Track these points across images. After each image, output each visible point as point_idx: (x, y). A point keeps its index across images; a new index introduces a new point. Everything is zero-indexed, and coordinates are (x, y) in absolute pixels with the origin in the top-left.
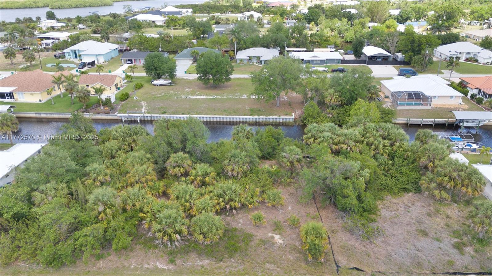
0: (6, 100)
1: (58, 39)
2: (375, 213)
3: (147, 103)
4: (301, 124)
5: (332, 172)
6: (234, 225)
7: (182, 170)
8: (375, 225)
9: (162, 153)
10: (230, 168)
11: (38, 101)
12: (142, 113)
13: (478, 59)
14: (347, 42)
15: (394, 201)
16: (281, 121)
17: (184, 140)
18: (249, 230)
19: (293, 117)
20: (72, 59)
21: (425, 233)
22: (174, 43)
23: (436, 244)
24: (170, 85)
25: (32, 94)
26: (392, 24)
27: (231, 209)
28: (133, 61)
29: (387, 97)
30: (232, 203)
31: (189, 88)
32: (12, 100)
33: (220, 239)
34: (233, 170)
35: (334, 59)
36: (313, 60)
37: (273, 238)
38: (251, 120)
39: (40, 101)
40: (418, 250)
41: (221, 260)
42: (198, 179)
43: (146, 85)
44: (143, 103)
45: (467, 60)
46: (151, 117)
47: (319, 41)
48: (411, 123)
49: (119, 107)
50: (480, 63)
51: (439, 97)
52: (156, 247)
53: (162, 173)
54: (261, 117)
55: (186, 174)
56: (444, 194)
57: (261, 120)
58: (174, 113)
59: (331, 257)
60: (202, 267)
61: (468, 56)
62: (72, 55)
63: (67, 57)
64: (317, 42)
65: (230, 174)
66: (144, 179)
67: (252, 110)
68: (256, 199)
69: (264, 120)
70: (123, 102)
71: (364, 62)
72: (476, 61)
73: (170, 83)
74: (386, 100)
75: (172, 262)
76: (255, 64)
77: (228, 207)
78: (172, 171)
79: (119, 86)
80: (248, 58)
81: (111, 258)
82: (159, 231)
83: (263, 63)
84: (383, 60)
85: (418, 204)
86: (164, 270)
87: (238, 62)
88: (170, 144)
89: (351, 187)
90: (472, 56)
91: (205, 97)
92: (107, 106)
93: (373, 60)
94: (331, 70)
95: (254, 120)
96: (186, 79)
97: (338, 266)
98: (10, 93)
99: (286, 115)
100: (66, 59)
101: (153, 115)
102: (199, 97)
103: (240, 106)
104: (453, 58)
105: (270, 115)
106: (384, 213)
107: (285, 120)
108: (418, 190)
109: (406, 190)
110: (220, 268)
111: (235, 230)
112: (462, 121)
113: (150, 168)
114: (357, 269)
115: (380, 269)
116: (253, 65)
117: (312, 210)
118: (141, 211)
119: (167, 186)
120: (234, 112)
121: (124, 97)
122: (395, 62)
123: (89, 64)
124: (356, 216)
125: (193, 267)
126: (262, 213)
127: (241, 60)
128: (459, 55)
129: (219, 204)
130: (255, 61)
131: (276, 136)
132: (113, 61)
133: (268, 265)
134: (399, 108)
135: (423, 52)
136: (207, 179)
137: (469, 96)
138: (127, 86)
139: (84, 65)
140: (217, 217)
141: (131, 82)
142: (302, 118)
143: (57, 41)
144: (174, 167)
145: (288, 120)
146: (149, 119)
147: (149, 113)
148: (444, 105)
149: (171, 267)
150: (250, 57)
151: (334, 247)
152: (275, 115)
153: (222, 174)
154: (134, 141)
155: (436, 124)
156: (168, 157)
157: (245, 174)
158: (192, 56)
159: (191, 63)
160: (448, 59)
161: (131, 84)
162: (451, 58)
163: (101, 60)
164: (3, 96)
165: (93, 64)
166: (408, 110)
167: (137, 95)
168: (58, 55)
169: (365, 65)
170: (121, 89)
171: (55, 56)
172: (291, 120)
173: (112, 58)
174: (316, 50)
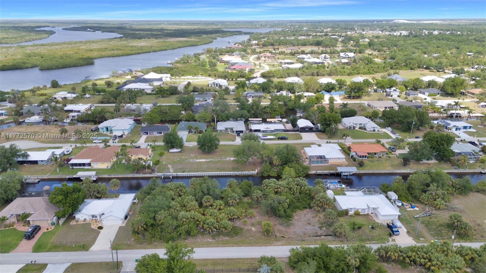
0: (86, 167)
1: (79, 112)
2: (292, 218)
3: (171, 166)
4: (261, 175)
5: (274, 201)
6: (235, 225)
7: (210, 204)
8: (291, 222)
9: (200, 196)
11: (106, 167)
12: (171, 173)
13: (366, 128)
14: (290, 109)
15: (300, 212)
16: (250, 174)
17: (208, 190)
18: (242, 226)
19: (256, 172)
20: (105, 133)
21: (309, 224)
22: (170, 114)
23: (313, 227)
24: (180, 152)
25: (103, 163)
26: (319, 97)
27: (233, 219)
28: (148, 133)
29: (307, 158)
30: (234, 216)
31: (193, 154)
32: (90, 167)
33: (231, 230)
34: (232, 202)
35: (279, 129)
36: (267, 131)
37: (251, 228)
38: (233, 174)
39: (108, 167)
40: (305, 229)
41: (233, 237)
42: (218, 207)
43: (166, 152)
44: (170, 166)
45: (360, 128)
46: (177, 174)
47: (270, 111)
48: (318, 173)
49: (156, 169)
50: (367, 131)
51: (333, 158)
52: (206, 234)
53: (201, 205)
54: (239, 172)
55: (211, 206)
56: (319, 209)
57: (239, 174)
58: (189, 172)
59: (274, 233)
60: (226, 240)
61: (361, 126)
62: (105, 130)
64: (269, 112)
65: (231, 204)
66: (195, 208)
67: (233, 168)
68: (243, 214)
69: (241, 174)
70: (158, 166)
71: (298, 131)
72: (365, 129)
73: (181, 151)
74: (306, 160)
75: (214, 239)
76: (229, 132)
77: (232, 218)
78: (205, 204)
79: (150, 155)
80: (225, 129)
81: (190, 239)
82: (208, 228)
83: (235, 132)
84: (310, 130)
85: (310, 213)
86: (212, 242)
87: (219, 132)
88: (203, 192)
89: (281, 207)
90: (363, 126)
91: (204, 160)
92: (150, 169)
93: (304, 130)
94: (277, 138)
95: (235, 174)
96: (188, 146)
97: (276, 236)
98: (89, 164)
99: (253, 170)
100: (100, 132)
102: (201, 160)
103: (226, 166)
105: (243, 171)
106: (295, 217)
107: (252, 174)
108: (310, 208)
109: (306, 208)
110: (233, 240)
111: (237, 226)
112: (341, 172)
113: (196, 204)
114: (283, 237)
115: (291, 236)
116: (228, 133)
117: (266, 218)
118: (198, 221)
119: (204, 211)
120: (223, 170)
121: (157, 163)
122: (317, 131)
123: (120, 137)
124: (284, 219)
125: (222, 240)
126: (246, 219)
127: (221, 131)
128: (355, 126)
129: (228, 217)
130: (229, 130)
131: (249, 185)
132: (135, 133)
133: (250, 238)
134: (312, 165)
135: (331, 126)
136: (221, 207)
137: (350, 156)
138: (154, 154)
139: (116, 137)
140: (229, 222)
141: (155, 150)
142: (261, 172)
143: (80, 114)
144: (206, 203)
145: (253, 174)
146: (175, 176)
147: (175, 172)
148: (336, 163)
149: (214, 241)
150: (226, 128)
151: (275, 230)
152: (246, 171)
153: (227, 204)
154: (180, 190)
155: (330, 174)
156: (203, 198)
157: (238, 204)
158: (188, 129)
159: (188, 133)
160: (349, 128)
161: (156, 152)
162: (350, 127)
163: (126, 133)
164: (84, 165)
165: (121, 136)
166: (316, 166)
167: (164, 160)
168: (94, 129)
169: (299, 133)
170: (152, 156)
171: (92, 130)
172: (255, 174)
173: (131, 130)
174: (268, 120)
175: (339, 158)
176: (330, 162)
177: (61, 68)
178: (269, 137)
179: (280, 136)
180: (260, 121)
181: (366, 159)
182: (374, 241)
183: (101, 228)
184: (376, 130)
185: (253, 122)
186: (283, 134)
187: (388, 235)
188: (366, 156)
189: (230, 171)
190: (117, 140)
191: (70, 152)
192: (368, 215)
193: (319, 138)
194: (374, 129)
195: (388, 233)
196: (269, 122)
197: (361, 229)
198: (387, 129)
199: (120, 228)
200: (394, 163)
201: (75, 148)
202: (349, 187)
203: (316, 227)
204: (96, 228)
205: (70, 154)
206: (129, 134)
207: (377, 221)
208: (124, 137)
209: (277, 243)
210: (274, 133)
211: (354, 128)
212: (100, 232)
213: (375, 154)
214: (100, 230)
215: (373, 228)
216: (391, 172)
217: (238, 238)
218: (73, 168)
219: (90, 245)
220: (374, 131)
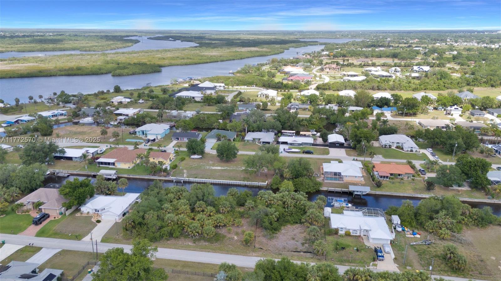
0: (111, 166)
1: (127, 115)
2: (279, 231)
3: (187, 171)
6: (220, 232)
7: (202, 209)
8: (275, 235)
9: (194, 201)
10: (222, 209)
11: (127, 168)
12: (184, 177)
13: (404, 148)
15: (290, 227)
16: (259, 185)
17: (203, 196)
18: (225, 234)
19: (266, 183)
20: (141, 136)
21: (294, 239)
22: (207, 122)
23: (296, 242)
24: (200, 158)
25: (125, 164)
27: (220, 226)
28: (179, 139)
29: (323, 174)
30: (220, 223)
31: (212, 161)
32: (114, 166)
33: (213, 236)
35: (308, 143)
36: (294, 143)
37: (234, 237)
38: (243, 184)
39: (129, 167)
40: (287, 244)
41: (212, 243)
42: (208, 213)
43: (187, 158)
44: (185, 171)
45: (397, 147)
46: (189, 179)
48: (329, 190)
49: (172, 173)
50: (404, 151)
51: (349, 176)
52: (189, 238)
53: (193, 210)
54: (249, 182)
55: (203, 211)
57: (248, 184)
58: (201, 178)
59: (254, 244)
60: (205, 245)
61: (398, 145)
62: (141, 133)
63: (138, 134)
65: (221, 212)
66: (185, 212)
67: (244, 178)
68: (230, 222)
69: (250, 184)
70: (174, 170)
71: (327, 146)
72: (402, 149)
74: (321, 175)
75: (194, 243)
76: (257, 143)
77: (218, 225)
78: (197, 209)
79: (171, 159)
80: (252, 139)
81: (172, 240)
82: (191, 231)
83: (262, 143)
84: (341, 145)
85: (299, 229)
86: (191, 245)
87: (246, 141)
88: (197, 197)
89: (268, 219)
90: (400, 145)
91: (220, 168)
92: (165, 172)
93: (334, 145)
94: (302, 151)
95: (245, 184)
96: (211, 154)
97: (254, 247)
98: (113, 163)
99: (263, 182)
100: (137, 135)
101: (190, 179)
102: (216, 168)
103: (238, 175)
104: (387, 146)
105: (253, 182)
106: (283, 231)
107: (261, 185)
109: (297, 223)
110: (212, 246)
111: (220, 234)
112: (354, 191)
113: (188, 207)
114: (261, 248)
115: (270, 249)
116: (255, 144)
117: (253, 229)
118: (184, 224)
119: (195, 216)
120: (234, 178)
121: (174, 167)
122: (349, 147)
123: (152, 140)
124: (269, 231)
125: (202, 245)
126: (231, 228)
127: (248, 141)
128: (391, 144)
129: (215, 223)
130: (257, 141)
132: (167, 138)
133: (229, 246)
134: (326, 181)
135: (361, 143)
136: (211, 214)
137: (371, 175)
138: (176, 159)
139: (149, 141)
140: (213, 228)
141: (178, 155)
142: (271, 184)
143: (127, 117)
144: (198, 208)
145: (263, 185)
146: (188, 181)
147: (188, 177)
148: (352, 181)
149: (194, 244)
150: (254, 139)
151: (256, 241)
152: (256, 182)
153: (218, 212)
154: (181, 194)
155: (342, 192)
156: (196, 203)
157: (228, 212)
158: (216, 137)
159: (216, 141)
160: (384, 146)
161: (178, 157)
162: (386, 145)
163: (159, 137)
164: (109, 164)
165: (154, 140)
166: (330, 183)
167: (182, 165)
168: (132, 132)
169: (328, 148)
170: (173, 160)
171: (130, 133)
172: (265, 185)
173: (166, 135)
174: (301, 133)
175: (356, 177)
176: (346, 180)
177: (131, 75)
178: (293, 150)
179: (306, 150)
180: (293, 133)
181: (388, 179)
182: (355, 263)
183: (99, 221)
184: (414, 150)
185: (286, 134)
186: (311, 148)
187: (371, 259)
188: (387, 177)
189: (240, 181)
190: (150, 143)
191: (103, 151)
192: (360, 236)
193: (347, 155)
194: (412, 149)
195: (372, 257)
196: (302, 135)
197: (344, 250)
198: (428, 150)
199: (116, 223)
200: (417, 187)
201: (110, 148)
202: (355, 207)
203: (299, 244)
204: (95, 222)
205: (102, 153)
206: (162, 138)
207: (367, 244)
208: (156, 141)
209: (253, 253)
210: (301, 146)
211: (390, 146)
212: (97, 225)
213: (399, 175)
214: (97, 223)
215: (358, 250)
216: (412, 196)
217: (217, 245)
218: (99, 166)
219: (84, 235)
220: (412, 151)
